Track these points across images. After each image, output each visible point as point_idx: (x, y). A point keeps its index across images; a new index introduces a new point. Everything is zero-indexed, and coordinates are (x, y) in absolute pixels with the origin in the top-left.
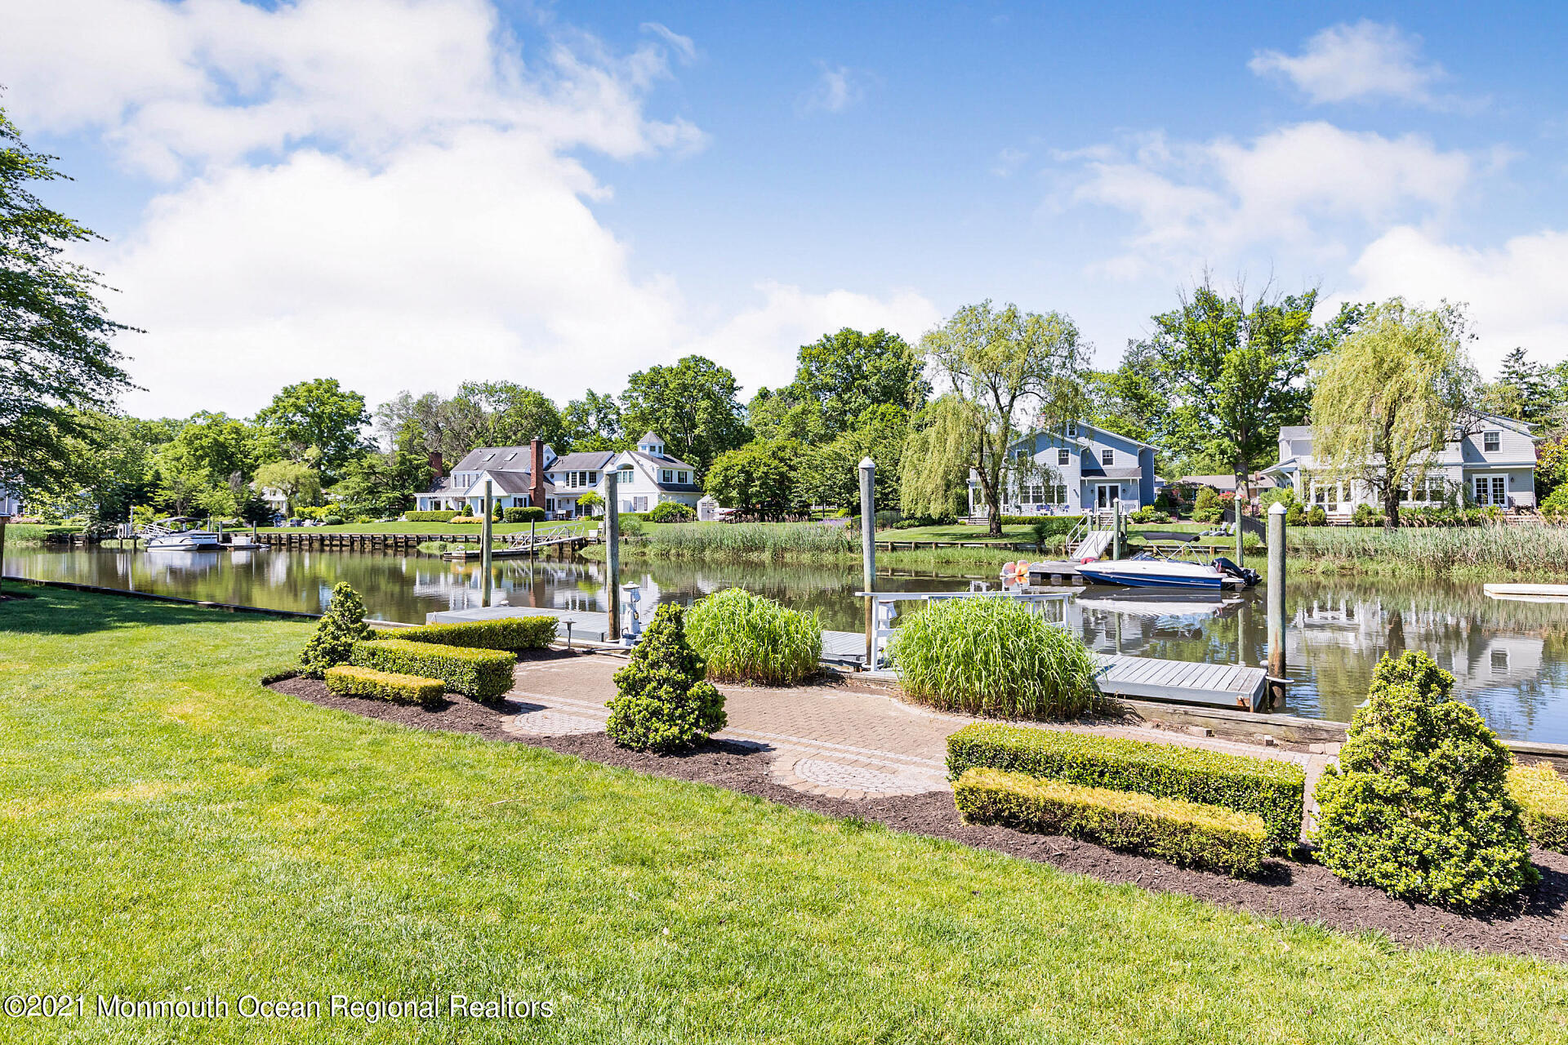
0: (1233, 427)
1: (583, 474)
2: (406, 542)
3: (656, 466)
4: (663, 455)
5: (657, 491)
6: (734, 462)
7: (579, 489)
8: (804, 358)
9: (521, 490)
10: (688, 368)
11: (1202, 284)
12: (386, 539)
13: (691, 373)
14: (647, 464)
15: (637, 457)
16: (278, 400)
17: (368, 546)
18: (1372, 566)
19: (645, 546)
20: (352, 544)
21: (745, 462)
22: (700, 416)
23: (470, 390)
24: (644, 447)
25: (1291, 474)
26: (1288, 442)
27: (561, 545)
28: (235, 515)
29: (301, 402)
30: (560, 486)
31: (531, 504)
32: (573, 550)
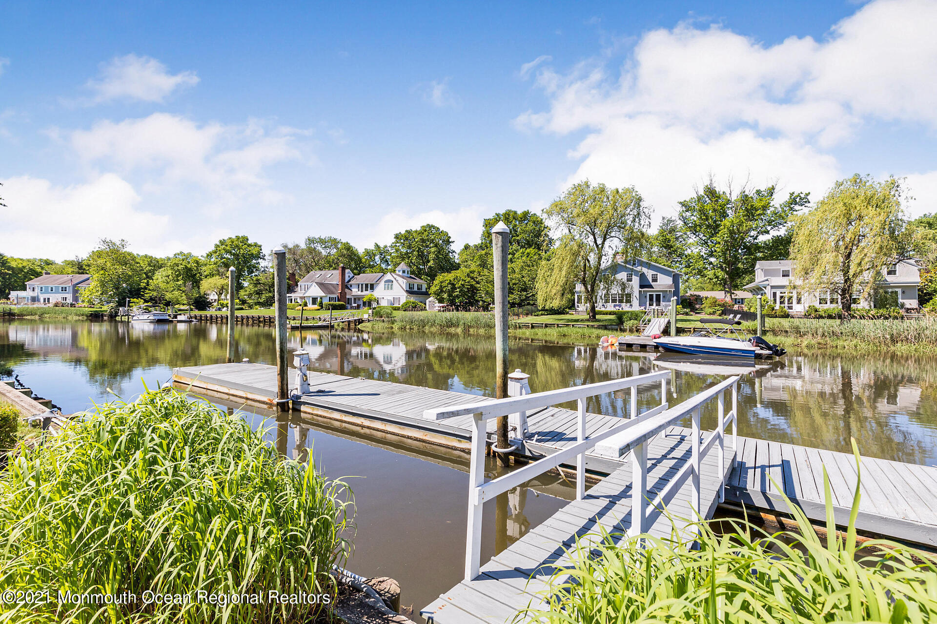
0: (724, 263)
1: (367, 285)
2: (270, 320)
3: (405, 281)
4: (409, 275)
5: (405, 294)
6: (446, 278)
7: (364, 293)
8: (486, 225)
9: (333, 293)
10: (425, 231)
11: (707, 183)
12: (259, 318)
13: (426, 233)
14: (400, 280)
15: (395, 276)
16: (217, 246)
17: (250, 321)
18: (840, 343)
19: (393, 323)
20: (242, 320)
21: (452, 279)
22: (432, 256)
23: (311, 241)
24: (399, 271)
25: (765, 288)
26: (762, 270)
27: (349, 322)
28: (189, 304)
29: (228, 248)
30: (355, 291)
31: (339, 300)
32: (355, 325)
